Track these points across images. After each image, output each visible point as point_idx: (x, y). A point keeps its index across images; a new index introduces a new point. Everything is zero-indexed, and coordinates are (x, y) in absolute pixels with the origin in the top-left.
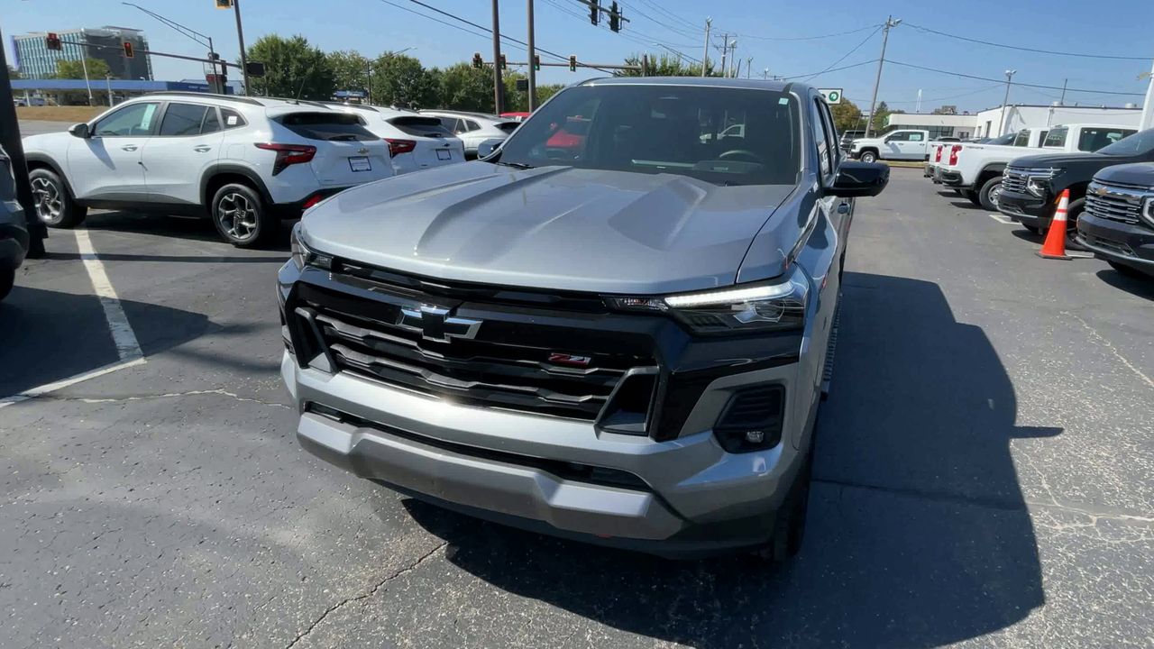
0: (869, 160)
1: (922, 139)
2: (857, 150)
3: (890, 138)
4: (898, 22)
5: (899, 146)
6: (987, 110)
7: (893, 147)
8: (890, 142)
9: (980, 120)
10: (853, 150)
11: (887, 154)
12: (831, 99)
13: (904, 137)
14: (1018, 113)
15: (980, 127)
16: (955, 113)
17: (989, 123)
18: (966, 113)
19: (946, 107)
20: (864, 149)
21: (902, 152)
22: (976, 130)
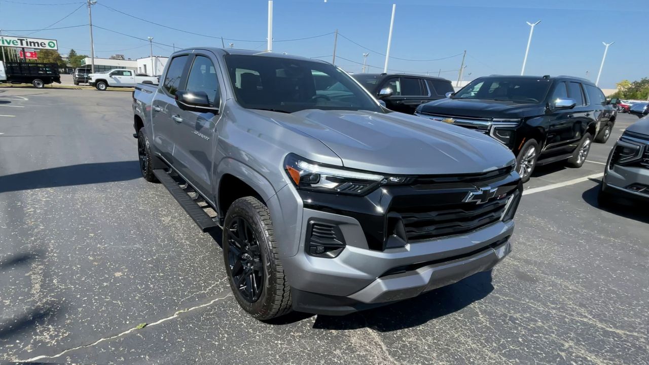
0: (102, 87)
1: (131, 75)
2: (93, 81)
3: (113, 74)
4: (95, 2)
5: (119, 79)
6: (142, 58)
7: (115, 79)
8: (113, 76)
9: (140, 63)
10: (91, 81)
11: (113, 84)
12: (50, 46)
13: (120, 73)
14: (159, 61)
15: (140, 68)
16: (123, 59)
17: (145, 66)
18: (129, 59)
19: (118, 55)
20: (98, 81)
21: (122, 82)
22: (138, 69)
